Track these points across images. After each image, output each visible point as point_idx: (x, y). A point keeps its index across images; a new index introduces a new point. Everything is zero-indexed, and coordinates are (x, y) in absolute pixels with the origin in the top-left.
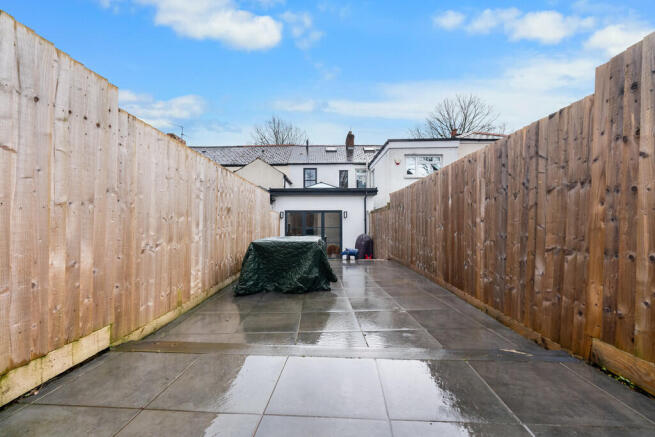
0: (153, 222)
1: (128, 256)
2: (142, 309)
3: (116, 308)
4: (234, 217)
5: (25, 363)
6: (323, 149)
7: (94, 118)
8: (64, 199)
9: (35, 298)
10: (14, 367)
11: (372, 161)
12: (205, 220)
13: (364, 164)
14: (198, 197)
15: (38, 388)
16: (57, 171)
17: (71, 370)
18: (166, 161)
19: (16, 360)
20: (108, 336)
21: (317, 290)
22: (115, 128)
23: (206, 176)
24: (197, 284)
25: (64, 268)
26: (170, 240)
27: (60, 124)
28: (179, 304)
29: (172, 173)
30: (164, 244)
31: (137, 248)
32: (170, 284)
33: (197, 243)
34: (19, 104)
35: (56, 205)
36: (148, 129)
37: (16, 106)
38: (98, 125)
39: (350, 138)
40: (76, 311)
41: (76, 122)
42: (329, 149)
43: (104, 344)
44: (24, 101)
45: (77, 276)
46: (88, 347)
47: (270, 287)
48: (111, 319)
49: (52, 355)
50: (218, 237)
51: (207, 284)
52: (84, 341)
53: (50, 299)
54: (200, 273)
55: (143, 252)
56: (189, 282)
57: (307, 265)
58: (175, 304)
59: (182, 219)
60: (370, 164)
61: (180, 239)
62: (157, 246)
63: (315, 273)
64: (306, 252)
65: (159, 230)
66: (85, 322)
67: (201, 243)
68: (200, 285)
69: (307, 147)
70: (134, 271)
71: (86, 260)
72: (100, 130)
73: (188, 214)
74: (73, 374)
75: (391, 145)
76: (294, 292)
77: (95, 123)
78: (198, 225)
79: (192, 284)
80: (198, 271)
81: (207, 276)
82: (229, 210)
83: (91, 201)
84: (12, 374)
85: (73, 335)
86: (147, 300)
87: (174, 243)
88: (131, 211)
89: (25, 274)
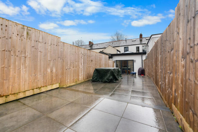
0: (69, 63)
1: (63, 70)
2: (67, 81)
3: (61, 80)
4: (94, 62)
5: (44, 87)
6: (131, 40)
7: (55, 44)
8: (50, 59)
9: (45, 76)
10: (42, 87)
11: (148, 43)
12: (84, 63)
13: (145, 44)
14: (81, 58)
15: (46, 91)
16: (49, 55)
17: (52, 90)
18: (72, 50)
19: (42, 86)
20: (59, 85)
21: (112, 82)
22: (60, 45)
23: (84, 53)
24: (81, 78)
25: (50, 71)
26: (73, 67)
27: (50, 47)
28: (76, 82)
29: (74, 53)
30: (72, 68)
31: (65, 69)
32: (74, 77)
33: (81, 68)
34: (43, 45)
35: (49, 60)
36: (68, 44)
37: (42, 45)
38: (57, 46)
39: (141, 35)
40: (52, 79)
41: (52, 46)
42: (133, 40)
43: (58, 86)
44: (44, 44)
45: (53, 73)
46: (55, 86)
47: (100, 80)
48: (59, 82)
49: (48, 86)
50: (88, 67)
51: (85, 78)
52: (54, 85)
53: (48, 77)
54: (82, 76)
55: (66, 70)
56: (79, 77)
57: (108, 75)
58: (75, 81)
59: (77, 63)
60: (147, 44)
61: (76, 67)
62: (70, 68)
63: (111, 77)
64: (108, 72)
65: (70, 65)
66: (54, 82)
67: (83, 68)
68: (82, 78)
69: (126, 40)
70: (64, 73)
71: (54, 70)
72: (57, 47)
73: (78, 62)
74: (52, 91)
75: (153, 36)
76: (105, 82)
77: (56, 45)
78: (81, 64)
79: (80, 78)
80: (82, 75)
81: (85, 76)
82: (92, 61)
83: (55, 60)
84: (42, 88)
85: (52, 84)
86: (68, 79)
87: (75, 68)
88: (64, 61)
89: (44, 72)
